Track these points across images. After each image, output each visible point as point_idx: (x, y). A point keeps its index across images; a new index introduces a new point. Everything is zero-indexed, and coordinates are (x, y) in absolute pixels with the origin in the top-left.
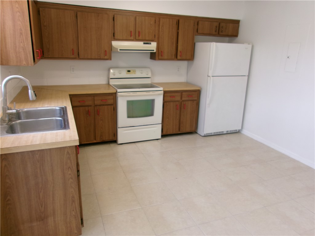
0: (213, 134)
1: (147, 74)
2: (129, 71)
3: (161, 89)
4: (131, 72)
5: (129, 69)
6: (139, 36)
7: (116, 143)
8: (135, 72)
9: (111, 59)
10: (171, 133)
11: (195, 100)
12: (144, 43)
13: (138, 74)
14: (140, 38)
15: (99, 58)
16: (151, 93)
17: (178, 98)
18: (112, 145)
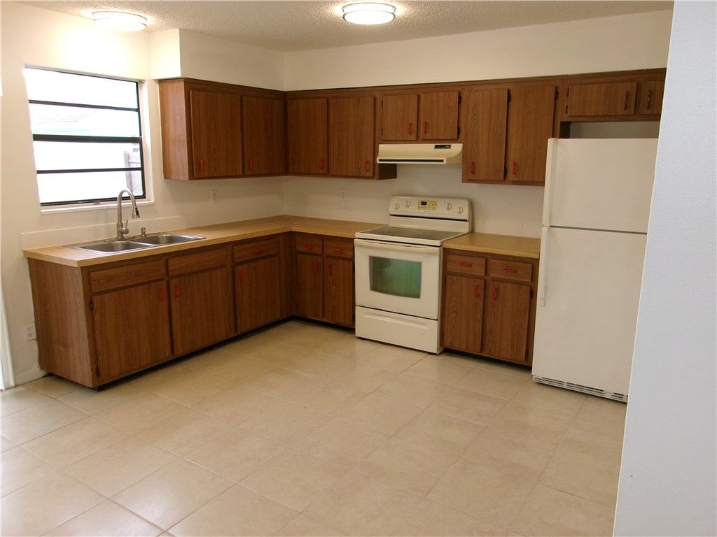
0: (565, 387)
1: (460, 213)
2: (424, 203)
3: (437, 243)
4: (426, 206)
5: (424, 200)
6: (426, 133)
7: (353, 335)
8: (435, 206)
9: (396, 177)
10: (463, 348)
11: (526, 284)
12: (437, 147)
13: (441, 211)
14: (429, 136)
15: (358, 175)
16: (413, 248)
17: (480, 271)
18: (348, 336)
